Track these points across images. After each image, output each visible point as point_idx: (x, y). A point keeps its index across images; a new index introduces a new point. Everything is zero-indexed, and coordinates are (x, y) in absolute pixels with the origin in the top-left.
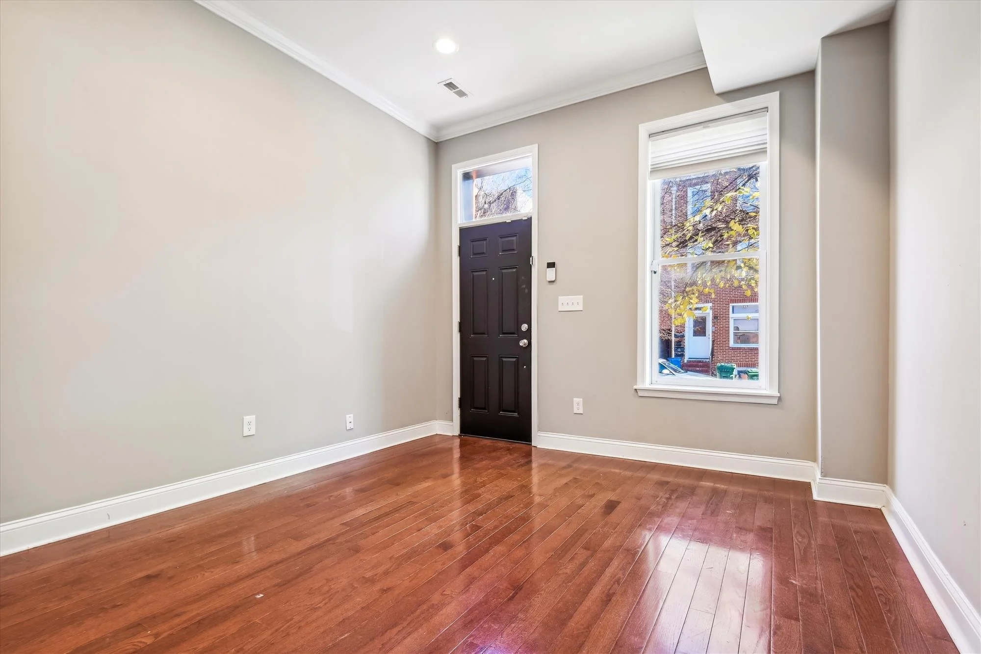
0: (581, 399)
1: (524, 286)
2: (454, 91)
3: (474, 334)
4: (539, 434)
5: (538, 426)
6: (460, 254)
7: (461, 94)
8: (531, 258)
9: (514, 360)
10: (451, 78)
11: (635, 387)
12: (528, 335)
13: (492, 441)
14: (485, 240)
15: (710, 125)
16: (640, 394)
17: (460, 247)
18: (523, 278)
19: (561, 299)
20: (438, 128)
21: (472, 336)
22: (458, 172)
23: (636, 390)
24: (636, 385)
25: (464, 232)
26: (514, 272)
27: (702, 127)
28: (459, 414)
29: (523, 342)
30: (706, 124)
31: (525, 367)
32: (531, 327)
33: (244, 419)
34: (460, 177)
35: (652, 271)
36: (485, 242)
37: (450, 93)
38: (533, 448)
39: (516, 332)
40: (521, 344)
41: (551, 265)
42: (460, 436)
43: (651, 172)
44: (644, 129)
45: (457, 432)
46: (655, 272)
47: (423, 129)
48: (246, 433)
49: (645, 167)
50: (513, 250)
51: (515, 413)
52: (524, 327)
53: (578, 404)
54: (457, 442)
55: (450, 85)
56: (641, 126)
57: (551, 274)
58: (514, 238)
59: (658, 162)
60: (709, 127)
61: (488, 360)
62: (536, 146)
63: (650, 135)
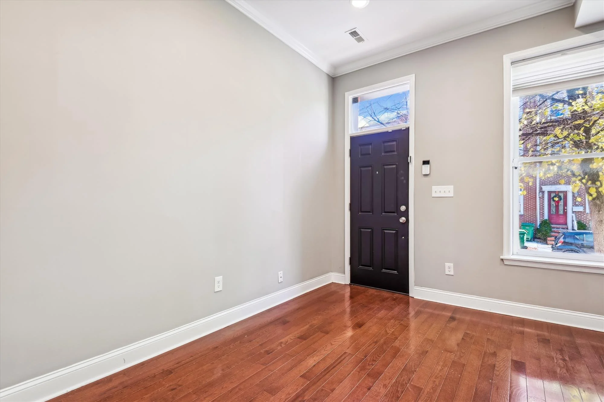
0: (453, 264)
1: (403, 178)
2: (355, 38)
3: (361, 212)
4: (415, 288)
5: (415, 282)
6: (351, 155)
7: (360, 40)
8: (409, 158)
9: (394, 232)
10: (356, 28)
11: (502, 257)
12: (406, 214)
13: (376, 290)
14: (371, 144)
15: (568, 53)
16: (506, 263)
17: (351, 151)
18: (402, 172)
19: (434, 188)
20: (335, 67)
21: (360, 213)
22: (349, 97)
23: (502, 260)
24: (502, 256)
25: (353, 139)
26: (394, 168)
27: (560, 54)
28: (350, 269)
29: (403, 220)
30: (565, 52)
31: (403, 237)
32: (408, 208)
33: (215, 279)
34: (351, 100)
35: (513, 167)
36: (370, 147)
37: (352, 39)
38: (411, 299)
39: (396, 212)
40: (401, 221)
41: (426, 162)
42: (350, 285)
43: (513, 91)
44: (507, 59)
45: (348, 282)
46: (516, 168)
47: (325, 68)
48: (217, 289)
49: (508, 88)
50: (394, 151)
51: (395, 271)
52: (403, 208)
53: (449, 268)
54: (348, 290)
55: (354, 34)
56: (505, 56)
57: (426, 169)
58: (395, 143)
59: (520, 83)
60: (567, 54)
61: (372, 231)
62: (413, 75)
63: (513, 63)
